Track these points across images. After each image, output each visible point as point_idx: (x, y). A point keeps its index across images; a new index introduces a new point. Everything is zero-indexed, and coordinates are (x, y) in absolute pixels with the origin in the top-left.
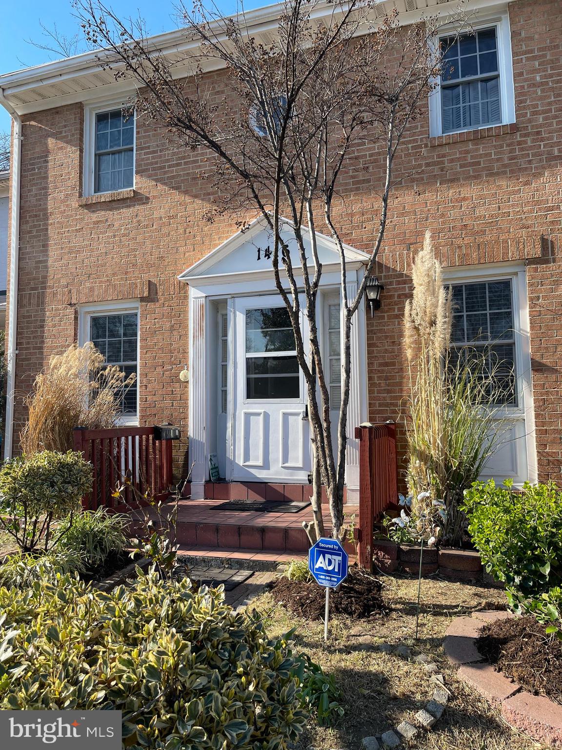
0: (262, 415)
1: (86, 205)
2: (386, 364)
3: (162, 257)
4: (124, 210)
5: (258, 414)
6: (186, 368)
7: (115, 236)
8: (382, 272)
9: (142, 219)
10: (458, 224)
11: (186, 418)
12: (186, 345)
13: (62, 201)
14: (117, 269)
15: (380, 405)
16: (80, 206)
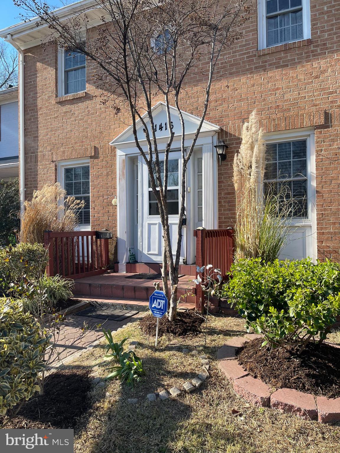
0: (157, 225)
1: (60, 102)
2: (229, 194)
3: (102, 132)
4: (80, 104)
5: (156, 224)
6: (115, 198)
7: (75, 120)
8: (227, 137)
9: (91, 110)
10: (274, 105)
11: (116, 226)
12: (115, 183)
13: (47, 101)
14: (77, 140)
15: (225, 218)
16: (56, 103)
